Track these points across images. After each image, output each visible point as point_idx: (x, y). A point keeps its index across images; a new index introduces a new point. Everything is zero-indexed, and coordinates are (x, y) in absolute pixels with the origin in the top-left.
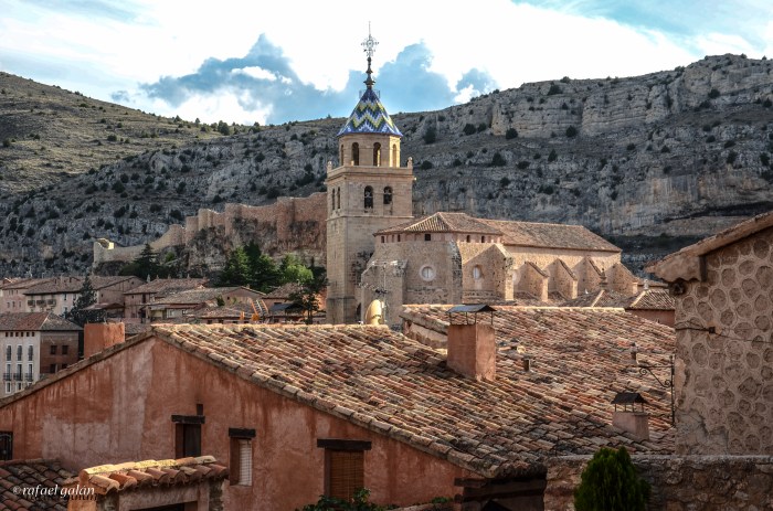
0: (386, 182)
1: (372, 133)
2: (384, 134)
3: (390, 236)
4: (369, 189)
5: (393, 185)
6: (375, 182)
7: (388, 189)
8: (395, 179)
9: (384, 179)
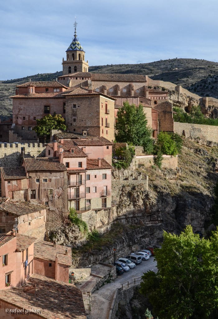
0: (75, 65)
1: (71, 51)
2: (75, 51)
3: (61, 79)
4: (70, 68)
5: (77, 66)
6: (71, 65)
7: (75, 67)
8: (77, 64)
9: (74, 64)
